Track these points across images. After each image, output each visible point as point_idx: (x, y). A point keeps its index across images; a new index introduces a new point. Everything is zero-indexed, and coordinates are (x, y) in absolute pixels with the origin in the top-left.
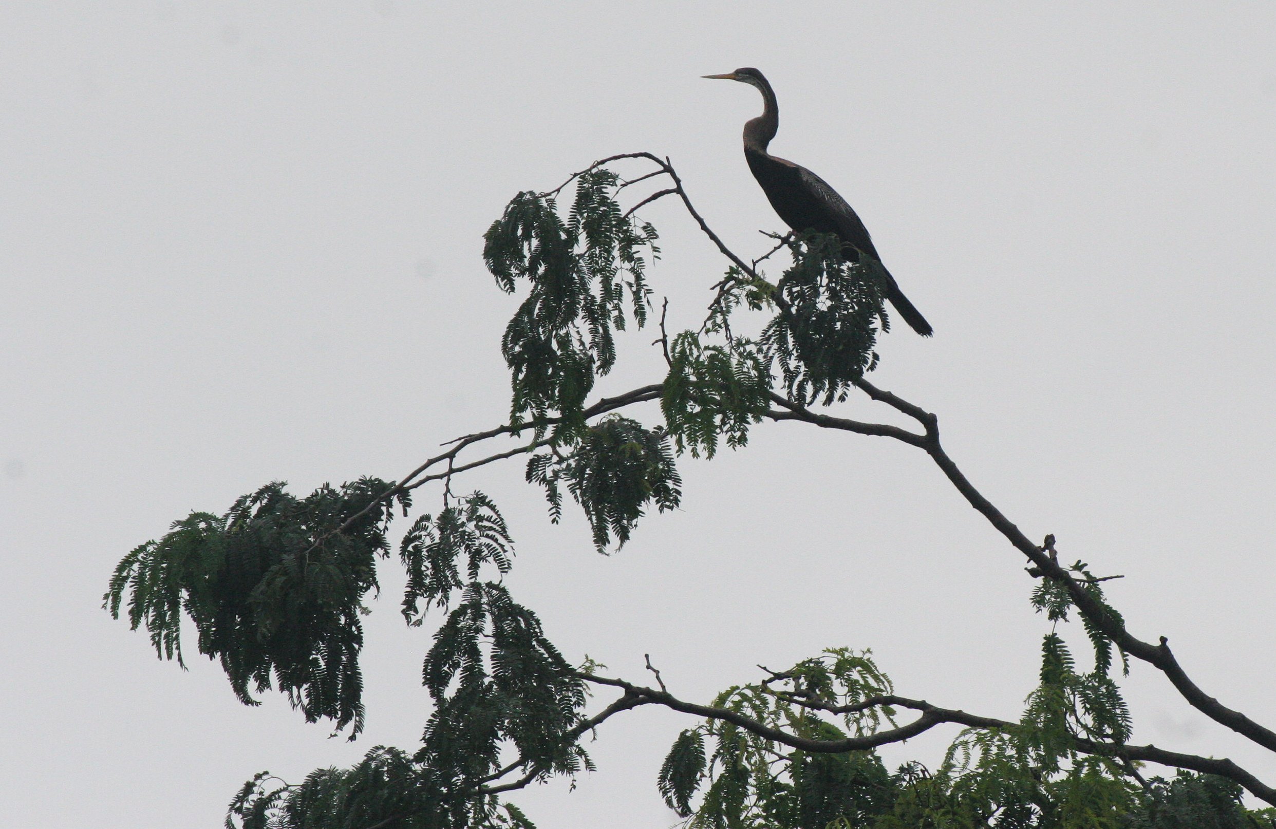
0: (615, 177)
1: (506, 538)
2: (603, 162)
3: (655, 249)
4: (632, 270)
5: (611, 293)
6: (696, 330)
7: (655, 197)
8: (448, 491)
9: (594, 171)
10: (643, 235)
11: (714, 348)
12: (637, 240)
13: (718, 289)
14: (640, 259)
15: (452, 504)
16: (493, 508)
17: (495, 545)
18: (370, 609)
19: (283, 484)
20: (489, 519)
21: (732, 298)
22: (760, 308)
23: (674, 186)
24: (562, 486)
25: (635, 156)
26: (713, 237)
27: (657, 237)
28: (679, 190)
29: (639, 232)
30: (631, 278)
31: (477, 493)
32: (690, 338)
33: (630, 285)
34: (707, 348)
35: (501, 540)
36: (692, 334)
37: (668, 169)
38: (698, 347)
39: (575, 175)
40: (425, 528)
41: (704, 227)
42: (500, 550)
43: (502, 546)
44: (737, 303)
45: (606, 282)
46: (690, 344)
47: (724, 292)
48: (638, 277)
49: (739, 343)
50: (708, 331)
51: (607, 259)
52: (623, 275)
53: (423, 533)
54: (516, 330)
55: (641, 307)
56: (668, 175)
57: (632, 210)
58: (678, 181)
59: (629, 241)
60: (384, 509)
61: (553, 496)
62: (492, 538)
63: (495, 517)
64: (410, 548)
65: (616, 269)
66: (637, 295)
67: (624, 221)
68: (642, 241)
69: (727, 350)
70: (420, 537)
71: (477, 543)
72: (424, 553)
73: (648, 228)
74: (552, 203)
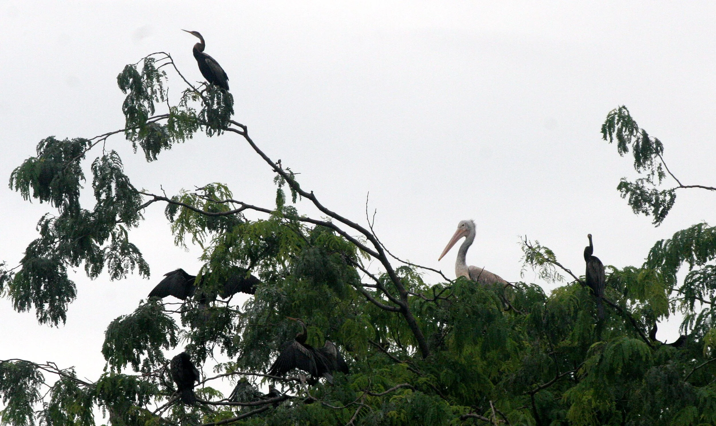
0: (154, 59)
1: (121, 164)
2: (150, 55)
3: (166, 78)
4: (159, 85)
5: (154, 92)
6: (177, 106)
7: (165, 64)
8: (104, 149)
9: (148, 58)
10: (162, 74)
11: (182, 111)
12: (161, 76)
13: (183, 93)
14: (161, 82)
15: (106, 154)
16: (117, 155)
17: (118, 165)
18: (84, 187)
19: (55, 136)
20: (116, 158)
21: (188, 98)
22: (196, 101)
23: (171, 62)
24: (137, 143)
25: (160, 53)
26: (182, 77)
27: (166, 75)
28: (172, 63)
29: (161, 73)
30: (159, 87)
31: (112, 150)
32: (175, 108)
33: (159, 89)
34: (180, 111)
35: (120, 164)
36: (176, 107)
37: (169, 57)
38: (177, 111)
39: (142, 59)
40: (98, 161)
41: (180, 74)
42: (119, 167)
43: (120, 166)
44: (189, 99)
45: (152, 89)
46: (175, 110)
47: (185, 96)
48: (161, 87)
49: (189, 110)
50: (180, 106)
51: (152, 83)
52: (156, 87)
53: (97, 162)
54: (126, 104)
55: (162, 96)
56: (169, 58)
57: (159, 68)
58: (172, 60)
59: (158, 76)
60: (84, 147)
61: (134, 146)
62: (117, 163)
63: (118, 157)
64: (94, 167)
65: (154, 85)
66: (161, 92)
67: (157, 71)
68: (162, 76)
69: (186, 111)
70: (96, 164)
71: (113, 165)
72: (98, 168)
73: (163, 72)
74: (135, 67)
